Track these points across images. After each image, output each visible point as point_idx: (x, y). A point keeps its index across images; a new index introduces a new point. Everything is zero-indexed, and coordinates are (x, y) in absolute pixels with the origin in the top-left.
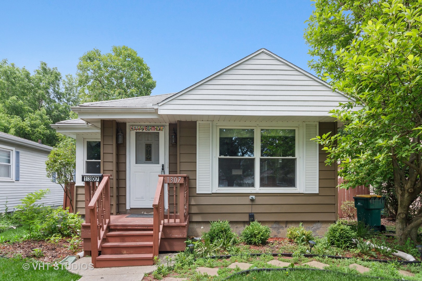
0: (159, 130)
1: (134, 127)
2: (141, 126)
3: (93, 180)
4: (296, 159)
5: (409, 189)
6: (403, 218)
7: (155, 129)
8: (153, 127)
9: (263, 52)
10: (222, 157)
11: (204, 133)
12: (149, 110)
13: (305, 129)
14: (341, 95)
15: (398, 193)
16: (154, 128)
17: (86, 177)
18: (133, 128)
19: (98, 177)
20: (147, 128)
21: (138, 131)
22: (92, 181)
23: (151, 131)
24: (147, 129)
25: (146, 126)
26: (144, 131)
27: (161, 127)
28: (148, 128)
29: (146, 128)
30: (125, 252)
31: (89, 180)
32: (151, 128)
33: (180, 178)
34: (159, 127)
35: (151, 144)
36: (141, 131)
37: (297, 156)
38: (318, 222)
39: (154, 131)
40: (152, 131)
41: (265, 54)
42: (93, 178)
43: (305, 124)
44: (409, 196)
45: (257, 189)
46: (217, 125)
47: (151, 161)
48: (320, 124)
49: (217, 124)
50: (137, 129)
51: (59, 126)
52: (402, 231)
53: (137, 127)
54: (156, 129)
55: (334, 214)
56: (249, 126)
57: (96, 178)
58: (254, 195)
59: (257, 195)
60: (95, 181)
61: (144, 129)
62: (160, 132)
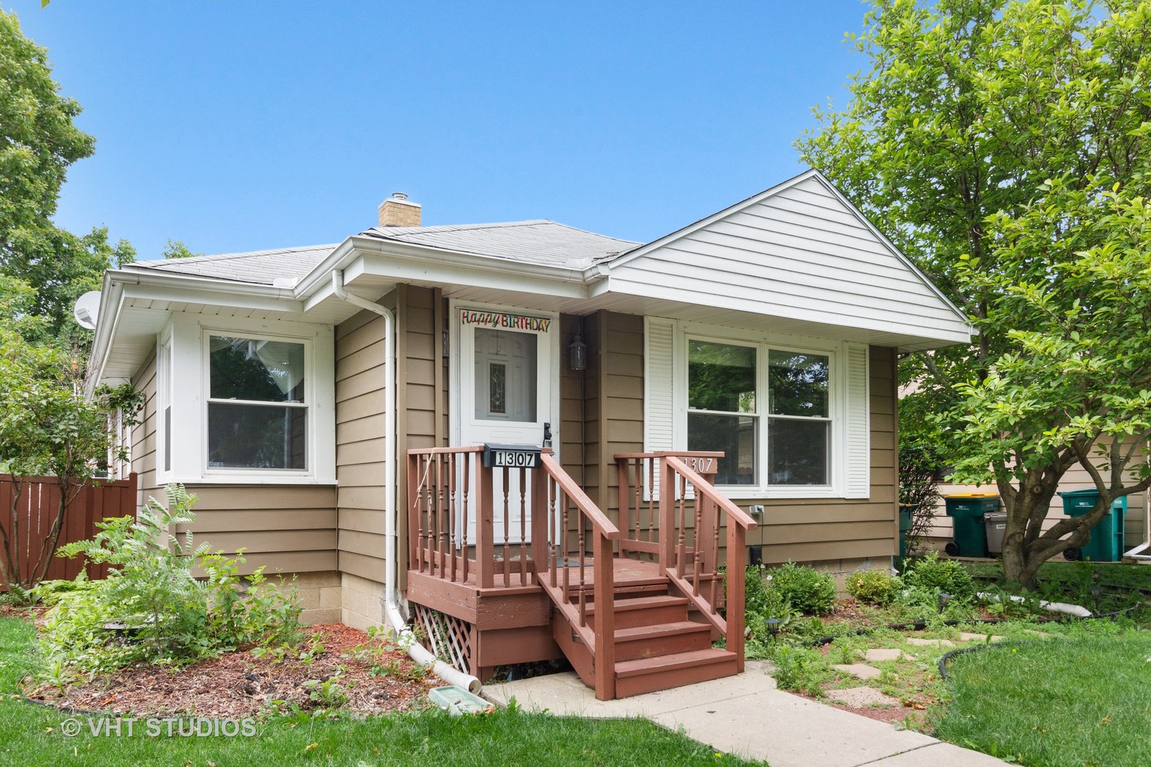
0: (538, 328)
1: (471, 313)
2: (490, 313)
3: (521, 461)
4: (830, 422)
5: (1034, 487)
6: (1019, 543)
7: (526, 324)
8: (523, 317)
9: (814, 177)
10: (694, 410)
11: (659, 347)
12: (569, 274)
13: (847, 358)
14: (933, 295)
15: (1009, 495)
16: (524, 321)
17: (500, 454)
18: (467, 317)
19: (531, 456)
20: (505, 318)
21: (482, 325)
22: (517, 465)
23: (515, 329)
24: (505, 323)
25: (504, 315)
26: (499, 327)
27: (542, 322)
28: (509, 321)
29: (503, 321)
30: (648, 653)
31: (510, 461)
32: (516, 320)
33: (711, 459)
34: (538, 320)
35: (504, 366)
36: (489, 326)
37: (832, 416)
38: (867, 559)
39: (524, 331)
40: (520, 330)
41: (817, 183)
42: (521, 457)
43: (846, 346)
44: (1032, 500)
45: (763, 489)
46: (686, 330)
47: (504, 412)
48: (874, 349)
49: (685, 327)
50: (479, 321)
51: (141, 279)
52: (1019, 568)
53: (479, 314)
54: (528, 326)
55: (891, 541)
56: (748, 341)
57: (528, 458)
58: (762, 502)
59: (768, 502)
60: (523, 465)
61: (497, 323)
62: (540, 334)
